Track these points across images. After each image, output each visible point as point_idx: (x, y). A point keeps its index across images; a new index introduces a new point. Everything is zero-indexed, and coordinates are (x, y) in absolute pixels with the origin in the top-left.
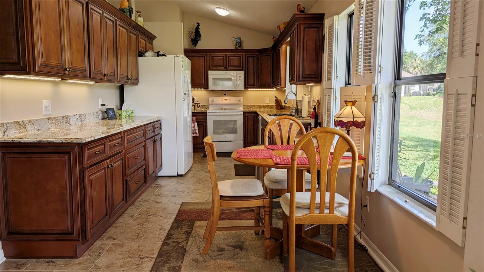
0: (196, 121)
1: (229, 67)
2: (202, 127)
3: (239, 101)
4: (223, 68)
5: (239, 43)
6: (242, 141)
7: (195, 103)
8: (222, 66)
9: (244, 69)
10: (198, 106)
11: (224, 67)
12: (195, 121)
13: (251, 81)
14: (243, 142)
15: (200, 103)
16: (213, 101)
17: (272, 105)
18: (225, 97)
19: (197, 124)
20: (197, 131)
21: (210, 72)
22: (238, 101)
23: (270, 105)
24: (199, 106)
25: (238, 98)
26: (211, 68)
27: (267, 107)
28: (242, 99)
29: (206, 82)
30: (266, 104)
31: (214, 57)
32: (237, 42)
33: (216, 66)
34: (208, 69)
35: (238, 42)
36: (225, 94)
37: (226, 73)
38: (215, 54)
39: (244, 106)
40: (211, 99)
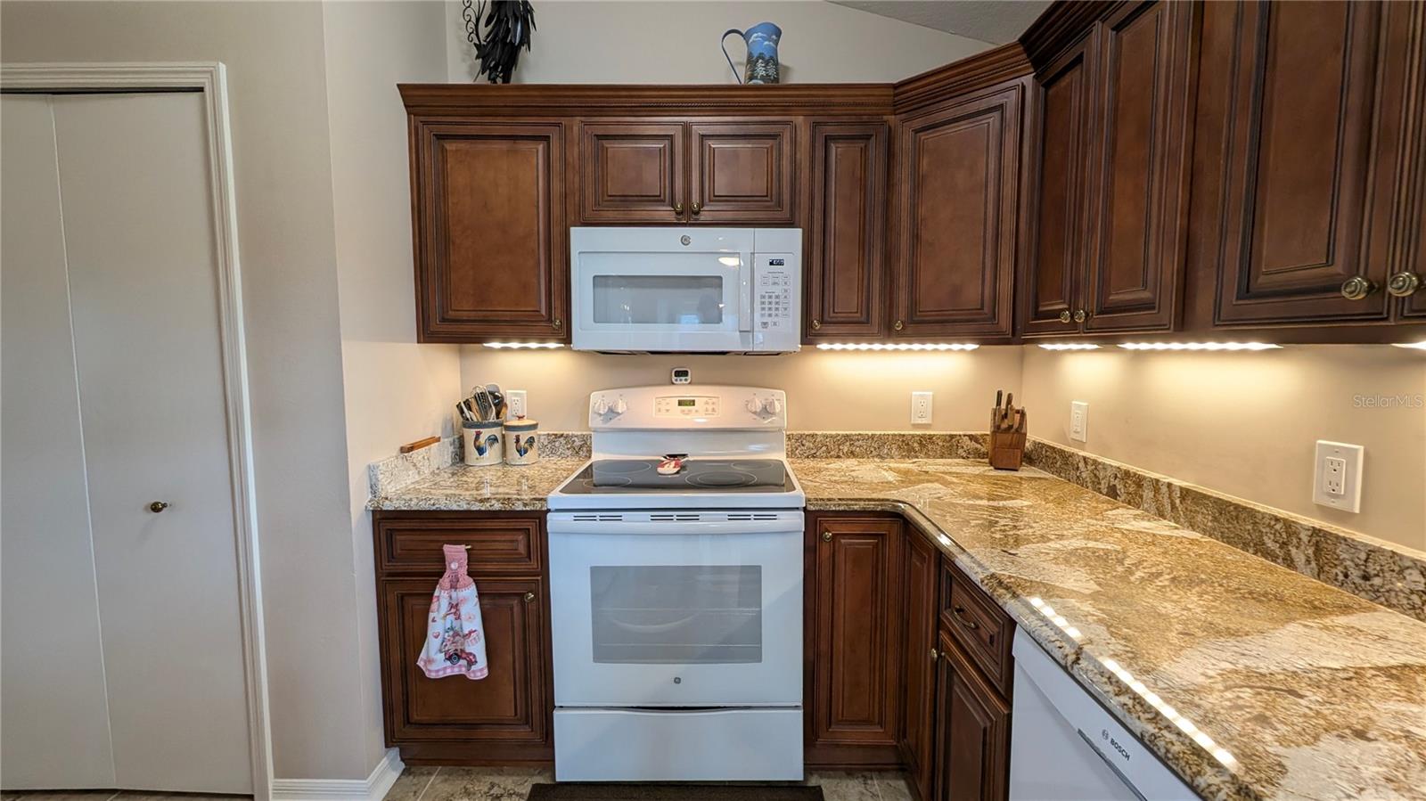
0: (470, 574)
1: (702, 204)
2: (517, 609)
3: (766, 411)
4: (665, 212)
5: (767, 63)
6: (796, 707)
7: (509, 428)
8: (657, 200)
9: (803, 214)
10: (522, 443)
11: (673, 204)
12: (464, 570)
13: (846, 299)
14: (801, 712)
15: (534, 427)
16: (612, 413)
17: (952, 437)
18: (683, 390)
19: (481, 595)
20: (477, 648)
21: (582, 239)
22: (755, 413)
23: (939, 437)
24: (531, 441)
25: (758, 398)
26: (588, 213)
27: (921, 444)
28: (779, 399)
29: (556, 303)
30: (916, 426)
31: (607, 144)
32: (755, 55)
33: (625, 199)
34: (572, 217)
35: (761, 56)
36: (685, 373)
37: (685, 241)
38: (618, 123)
39: (789, 437)
40: (599, 400)
